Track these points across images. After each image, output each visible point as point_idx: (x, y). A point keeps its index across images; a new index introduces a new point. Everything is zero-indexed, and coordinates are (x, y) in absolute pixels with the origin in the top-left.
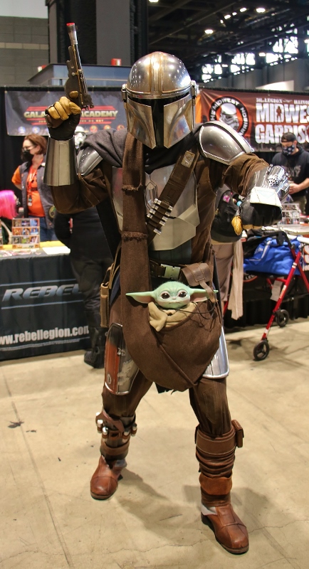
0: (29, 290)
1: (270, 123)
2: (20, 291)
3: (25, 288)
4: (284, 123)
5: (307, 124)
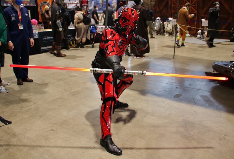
0: (48, 38)
1: (67, 3)
2: (46, 38)
3: (47, 37)
4: (71, 3)
5: (76, 3)
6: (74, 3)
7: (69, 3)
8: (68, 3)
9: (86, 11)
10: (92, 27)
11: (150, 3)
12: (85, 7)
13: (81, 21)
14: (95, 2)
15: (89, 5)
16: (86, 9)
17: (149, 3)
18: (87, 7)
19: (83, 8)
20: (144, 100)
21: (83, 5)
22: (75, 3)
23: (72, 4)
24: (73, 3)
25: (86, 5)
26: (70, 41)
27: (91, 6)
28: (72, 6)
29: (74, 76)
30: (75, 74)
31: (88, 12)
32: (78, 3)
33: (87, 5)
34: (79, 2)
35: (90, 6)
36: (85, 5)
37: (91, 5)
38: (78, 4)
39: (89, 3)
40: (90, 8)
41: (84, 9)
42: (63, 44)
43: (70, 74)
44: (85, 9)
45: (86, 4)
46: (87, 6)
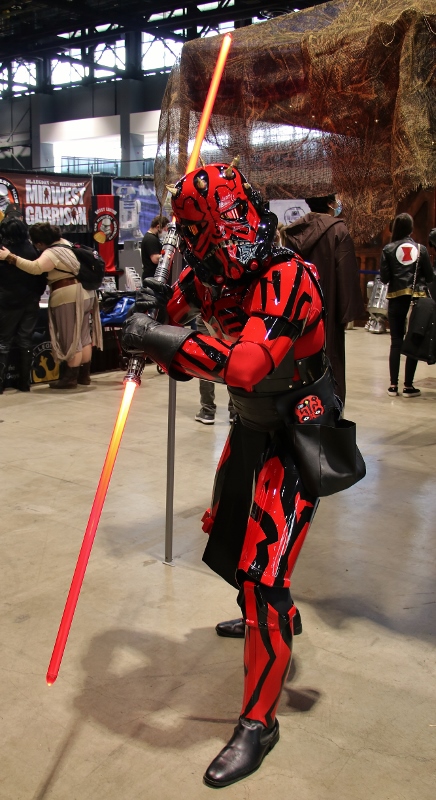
1: (38, 205)
4: (51, 205)
5: (72, 206)
6: (64, 207)
7: (45, 205)
8: (42, 206)
9: (111, 234)
10: (129, 303)
11: (373, 211)
12: (107, 221)
13: (72, 276)
14: (147, 201)
15: (123, 212)
16: (109, 228)
17: (369, 211)
18: (112, 221)
19: (100, 223)
20: (340, 654)
21: (97, 212)
22: (68, 203)
23: (56, 209)
24: (58, 206)
25: (111, 214)
26: (39, 357)
27: (129, 218)
28: (57, 215)
29: (36, 519)
30: (44, 510)
31: (116, 239)
32: (78, 205)
33: (115, 213)
34: (82, 203)
35: (125, 217)
36: (104, 214)
37: (130, 212)
38: (80, 208)
39: (121, 203)
40: (125, 225)
41: (102, 227)
42: (11, 368)
43: (19, 508)
44: (106, 226)
45: (109, 210)
46: (116, 219)
